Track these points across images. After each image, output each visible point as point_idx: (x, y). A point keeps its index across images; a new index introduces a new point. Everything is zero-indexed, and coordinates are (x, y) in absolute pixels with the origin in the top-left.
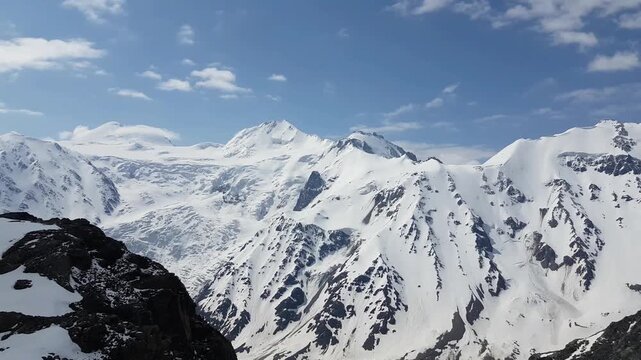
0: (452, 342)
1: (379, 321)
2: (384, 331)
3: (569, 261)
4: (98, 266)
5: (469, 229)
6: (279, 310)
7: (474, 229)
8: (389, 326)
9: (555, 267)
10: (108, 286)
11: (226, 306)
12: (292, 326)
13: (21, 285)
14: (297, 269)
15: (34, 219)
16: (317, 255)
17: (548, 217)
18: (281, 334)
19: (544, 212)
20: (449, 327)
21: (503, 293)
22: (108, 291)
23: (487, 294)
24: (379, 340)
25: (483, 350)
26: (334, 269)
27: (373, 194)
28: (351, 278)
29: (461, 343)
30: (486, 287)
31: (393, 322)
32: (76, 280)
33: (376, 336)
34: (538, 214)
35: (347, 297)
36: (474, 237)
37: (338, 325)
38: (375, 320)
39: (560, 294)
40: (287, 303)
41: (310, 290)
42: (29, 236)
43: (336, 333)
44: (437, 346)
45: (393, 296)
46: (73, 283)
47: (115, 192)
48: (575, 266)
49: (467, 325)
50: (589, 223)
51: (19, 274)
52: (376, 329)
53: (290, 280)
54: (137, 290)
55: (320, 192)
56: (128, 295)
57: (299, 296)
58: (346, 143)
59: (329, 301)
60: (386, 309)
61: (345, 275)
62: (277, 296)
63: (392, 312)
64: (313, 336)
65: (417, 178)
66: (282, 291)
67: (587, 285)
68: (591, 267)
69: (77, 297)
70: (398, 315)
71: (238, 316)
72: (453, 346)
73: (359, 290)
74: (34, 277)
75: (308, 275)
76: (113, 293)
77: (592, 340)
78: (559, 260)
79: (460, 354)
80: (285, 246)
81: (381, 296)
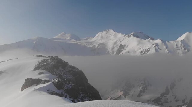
0: (166, 96)
1: (142, 89)
4: (61, 69)
8: (145, 91)
10: (64, 74)
20: (164, 91)
22: (64, 75)
24: (142, 94)
25: (175, 98)
27: (140, 51)
29: (168, 96)
32: (55, 72)
33: (141, 93)
37: (129, 90)
43: (129, 92)
44: (161, 96)
45: (146, 82)
46: (54, 73)
49: (170, 90)
51: (40, 70)
52: (141, 91)
54: (72, 75)
55: (123, 50)
56: (70, 76)
58: (131, 35)
59: (126, 83)
60: (144, 86)
63: (146, 86)
64: (122, 93)
65: (154, 45)
72: (165, 97)
74: (44, 71)
76: (65, 76)
79: (168, 99)
81: (143, 82)
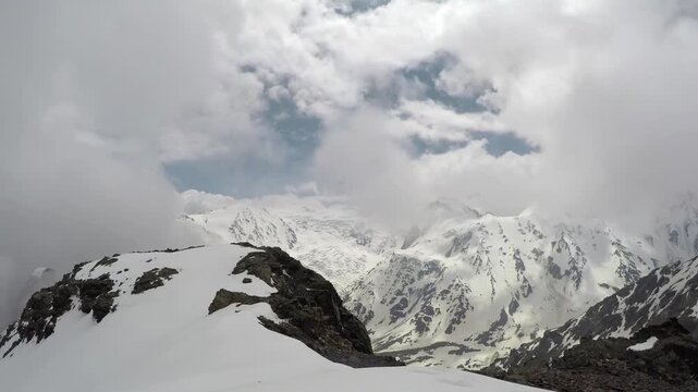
0: (500, 327)
1: (455, 317)
2: (459, 322)
3: (568, 273)
5: (512, 257)
6: (392, 310)
7: (515, 257)
8: (461, 319)
9: (560, 277)
11: (358, 307)
12: (400, 320)
13: (247, 281)
14: (404, 286)
15: (252, 246)
16: (416, 277)
17: (556, 246)
18: (393, 325)
19: (554, 244)
20: (498, 318)
21: (531, 295)
23: (521, 296)
24: (455, 328)
25: (518, 330)
26: (427, 286)
27: (453, 237)
28: (438, 292)
29: (505, 327)
30: (521, 292)
31: (464, 317)
33: (454, 326)
34: (550, 245)
35: (435, 304)
36: (514, 262)
37: (430, 320)
38: (453, 316)
39: (562, 293)
40: (398, 307)
41: (411, 300)
42: (250, 255)
43: (428, 324)
44: (491, 330)
45: (464, 301)
47: (294, 236)
48: (572, 276)
49: (509, 316)
50: (578, 249)
51: (245, 275)
52: (453, 321)
53: (399, 293)
54: (308, 289)
55: (418, 237)
57: (405, 302)
59: (424, 306)
60: (460, 310)
61: (434, 290)
62: (391, 303)
63: (464, 311)
64: (414, 326)
66: (394, 299)
67: (578, 286)
68: (579, 275)
69: (275, 290)
70: (468, 313)
71: (367, 313)
72: (500, 329)
73: (443, 299)
74: (252, 277)
75: (410, 289)
77: (579, 319)
78: (563, 273)
79: (504, 334)
80: (395, 272)
81: (457, 302)
